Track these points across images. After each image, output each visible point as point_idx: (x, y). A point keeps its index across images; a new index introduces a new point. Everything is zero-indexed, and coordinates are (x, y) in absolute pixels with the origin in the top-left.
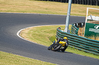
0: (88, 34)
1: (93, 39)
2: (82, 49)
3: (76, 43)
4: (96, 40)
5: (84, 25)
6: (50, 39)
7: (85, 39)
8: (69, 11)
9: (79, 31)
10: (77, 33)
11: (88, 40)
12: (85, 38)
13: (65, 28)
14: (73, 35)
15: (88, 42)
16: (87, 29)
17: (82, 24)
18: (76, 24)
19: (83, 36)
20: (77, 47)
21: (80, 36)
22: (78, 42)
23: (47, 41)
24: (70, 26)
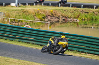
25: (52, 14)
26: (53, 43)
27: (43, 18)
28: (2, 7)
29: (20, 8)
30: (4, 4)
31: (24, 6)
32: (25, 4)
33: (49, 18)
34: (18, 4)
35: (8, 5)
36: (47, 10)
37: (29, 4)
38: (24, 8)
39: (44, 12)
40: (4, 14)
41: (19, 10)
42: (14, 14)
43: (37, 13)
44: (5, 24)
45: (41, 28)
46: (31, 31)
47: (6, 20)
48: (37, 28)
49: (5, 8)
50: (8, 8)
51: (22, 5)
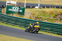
0: (8, 12)
1: (11, 15)
2: (4, 22)
4: (13, 16)
7: (6, 16)
9: (2, 10)
11: (8, 16)
15: (8, 17)
16: (7, 9)
17: (4, 6)
19: (5, 14)
25: (61, 14)
26: (31, 26)
27: (56, 16)
28: (30, 9)
29: (41, 10)
30: (31, 7)
31: (44, 9)
32: (44, 7)
33: (59, 16)
34: (40, 7)
35: (33, 8)
36: (58, 11)
37: (47, 7)
38: (43, 10)
39: (56, 12)
40: (31, 13)
41: (40, 11)
42: (37, 13)
43: (52, 13)
44: (32, 19)
45: (54, 22)
46: (48, 24)
48: (52, 22)
49: (32, 9)
50: (33, 9)
51: (42, 8)
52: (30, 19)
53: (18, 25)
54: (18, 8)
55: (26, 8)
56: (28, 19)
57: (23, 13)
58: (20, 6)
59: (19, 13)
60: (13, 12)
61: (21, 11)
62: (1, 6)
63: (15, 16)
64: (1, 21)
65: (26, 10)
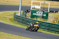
0: (33, 16)
1: (35, 19)
3: (26, 22)
4: (37, 20)
5: (30, 11)
6: (10, 20)
8: (21, 3)
9: (27, 15)
10: (26, 16)
11: (32, 20)
12: (31, 19)
13: (19, 13)
14: (24, 17)
16: (32, 13)
17: (29, 10)
18: (25, 10)
19: (30, 18)
20: (26, 24)
21: (27, 18)
22: (26, 21)
23: (8, 21)
24: (22, 12)
28: (53, 13)
30: (54, 11)
35: (56, 12)
40: (54, 17)
44: (55, 23)
47: (56, 21)
49: (55, 14)
50: (57, 14)
52: (53, 23)
53: (42, 29)
54: (42, 12)
55: (50, 12)
56: (52, 23)
57: (46, 18)
58: (44, 11)
59: (43, 17)
60: (37, 17)
61: (45, 15)
62: (26, 11)
63: (39, 20)
64: (26, 25)
65: (49, 14)
